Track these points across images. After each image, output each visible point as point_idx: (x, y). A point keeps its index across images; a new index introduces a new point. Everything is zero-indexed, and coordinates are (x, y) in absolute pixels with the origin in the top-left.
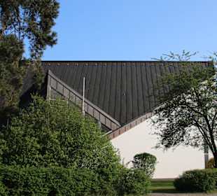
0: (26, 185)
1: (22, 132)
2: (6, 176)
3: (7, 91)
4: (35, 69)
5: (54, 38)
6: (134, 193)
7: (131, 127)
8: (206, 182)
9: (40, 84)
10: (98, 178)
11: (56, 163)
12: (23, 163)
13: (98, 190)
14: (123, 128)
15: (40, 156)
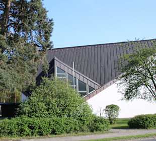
0: (40, 128)
1: (37, 100)
2: (29, 124)
3: (29, 77)
4: (43, 62)
5: (52, 45)
6: (100, 130)
7: (107, 86)
8: (147, 123)
9: (47, 71)
10: (79, 123)
11: (55, 116)
12: (38, 117)
13: (78, 129)
14: (102, 88)
15: (47, 112)
